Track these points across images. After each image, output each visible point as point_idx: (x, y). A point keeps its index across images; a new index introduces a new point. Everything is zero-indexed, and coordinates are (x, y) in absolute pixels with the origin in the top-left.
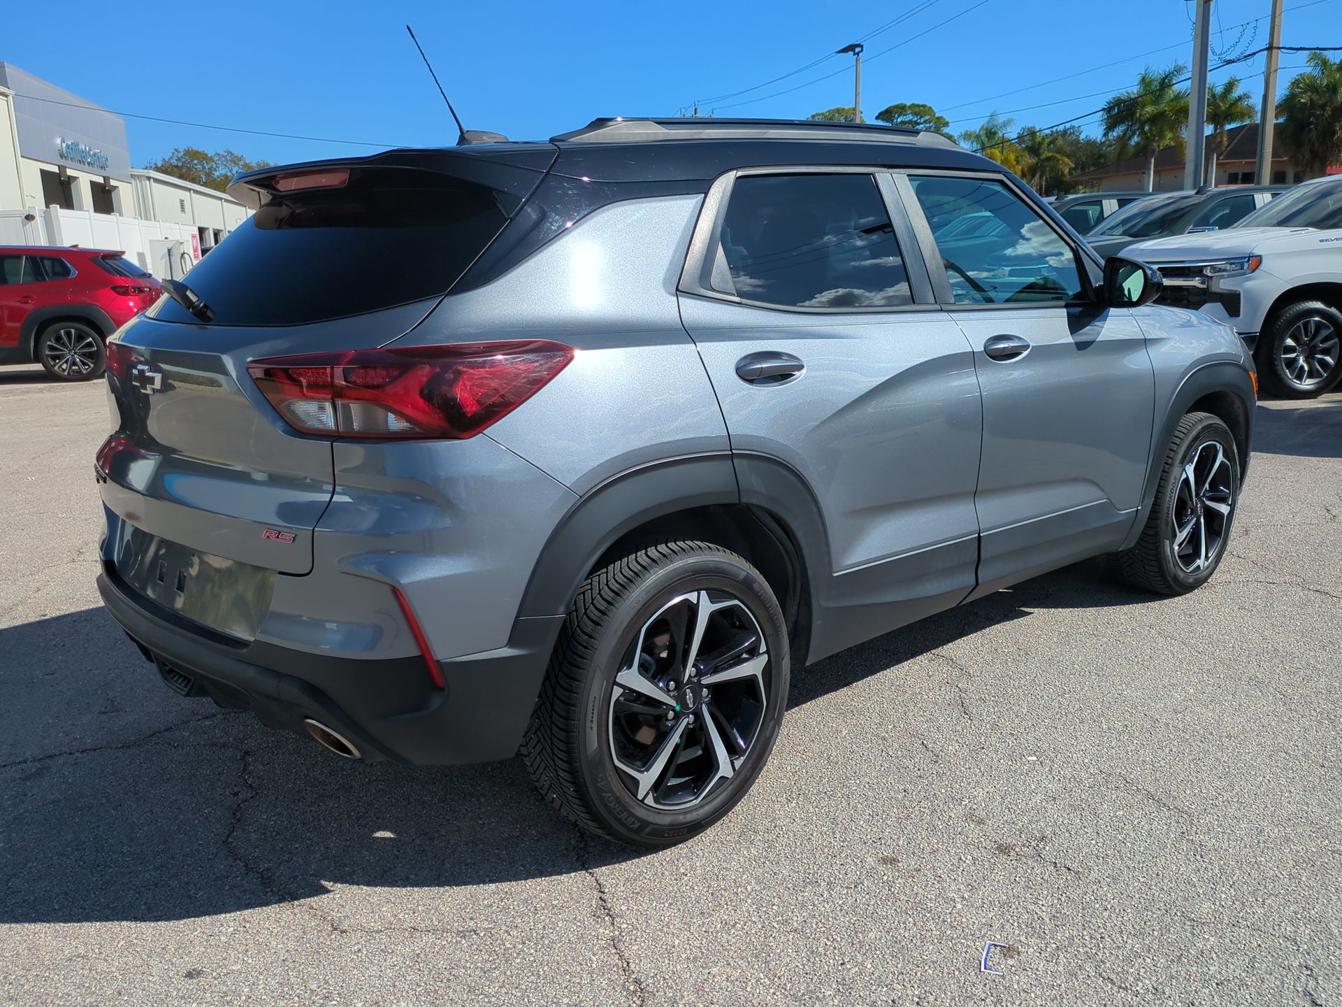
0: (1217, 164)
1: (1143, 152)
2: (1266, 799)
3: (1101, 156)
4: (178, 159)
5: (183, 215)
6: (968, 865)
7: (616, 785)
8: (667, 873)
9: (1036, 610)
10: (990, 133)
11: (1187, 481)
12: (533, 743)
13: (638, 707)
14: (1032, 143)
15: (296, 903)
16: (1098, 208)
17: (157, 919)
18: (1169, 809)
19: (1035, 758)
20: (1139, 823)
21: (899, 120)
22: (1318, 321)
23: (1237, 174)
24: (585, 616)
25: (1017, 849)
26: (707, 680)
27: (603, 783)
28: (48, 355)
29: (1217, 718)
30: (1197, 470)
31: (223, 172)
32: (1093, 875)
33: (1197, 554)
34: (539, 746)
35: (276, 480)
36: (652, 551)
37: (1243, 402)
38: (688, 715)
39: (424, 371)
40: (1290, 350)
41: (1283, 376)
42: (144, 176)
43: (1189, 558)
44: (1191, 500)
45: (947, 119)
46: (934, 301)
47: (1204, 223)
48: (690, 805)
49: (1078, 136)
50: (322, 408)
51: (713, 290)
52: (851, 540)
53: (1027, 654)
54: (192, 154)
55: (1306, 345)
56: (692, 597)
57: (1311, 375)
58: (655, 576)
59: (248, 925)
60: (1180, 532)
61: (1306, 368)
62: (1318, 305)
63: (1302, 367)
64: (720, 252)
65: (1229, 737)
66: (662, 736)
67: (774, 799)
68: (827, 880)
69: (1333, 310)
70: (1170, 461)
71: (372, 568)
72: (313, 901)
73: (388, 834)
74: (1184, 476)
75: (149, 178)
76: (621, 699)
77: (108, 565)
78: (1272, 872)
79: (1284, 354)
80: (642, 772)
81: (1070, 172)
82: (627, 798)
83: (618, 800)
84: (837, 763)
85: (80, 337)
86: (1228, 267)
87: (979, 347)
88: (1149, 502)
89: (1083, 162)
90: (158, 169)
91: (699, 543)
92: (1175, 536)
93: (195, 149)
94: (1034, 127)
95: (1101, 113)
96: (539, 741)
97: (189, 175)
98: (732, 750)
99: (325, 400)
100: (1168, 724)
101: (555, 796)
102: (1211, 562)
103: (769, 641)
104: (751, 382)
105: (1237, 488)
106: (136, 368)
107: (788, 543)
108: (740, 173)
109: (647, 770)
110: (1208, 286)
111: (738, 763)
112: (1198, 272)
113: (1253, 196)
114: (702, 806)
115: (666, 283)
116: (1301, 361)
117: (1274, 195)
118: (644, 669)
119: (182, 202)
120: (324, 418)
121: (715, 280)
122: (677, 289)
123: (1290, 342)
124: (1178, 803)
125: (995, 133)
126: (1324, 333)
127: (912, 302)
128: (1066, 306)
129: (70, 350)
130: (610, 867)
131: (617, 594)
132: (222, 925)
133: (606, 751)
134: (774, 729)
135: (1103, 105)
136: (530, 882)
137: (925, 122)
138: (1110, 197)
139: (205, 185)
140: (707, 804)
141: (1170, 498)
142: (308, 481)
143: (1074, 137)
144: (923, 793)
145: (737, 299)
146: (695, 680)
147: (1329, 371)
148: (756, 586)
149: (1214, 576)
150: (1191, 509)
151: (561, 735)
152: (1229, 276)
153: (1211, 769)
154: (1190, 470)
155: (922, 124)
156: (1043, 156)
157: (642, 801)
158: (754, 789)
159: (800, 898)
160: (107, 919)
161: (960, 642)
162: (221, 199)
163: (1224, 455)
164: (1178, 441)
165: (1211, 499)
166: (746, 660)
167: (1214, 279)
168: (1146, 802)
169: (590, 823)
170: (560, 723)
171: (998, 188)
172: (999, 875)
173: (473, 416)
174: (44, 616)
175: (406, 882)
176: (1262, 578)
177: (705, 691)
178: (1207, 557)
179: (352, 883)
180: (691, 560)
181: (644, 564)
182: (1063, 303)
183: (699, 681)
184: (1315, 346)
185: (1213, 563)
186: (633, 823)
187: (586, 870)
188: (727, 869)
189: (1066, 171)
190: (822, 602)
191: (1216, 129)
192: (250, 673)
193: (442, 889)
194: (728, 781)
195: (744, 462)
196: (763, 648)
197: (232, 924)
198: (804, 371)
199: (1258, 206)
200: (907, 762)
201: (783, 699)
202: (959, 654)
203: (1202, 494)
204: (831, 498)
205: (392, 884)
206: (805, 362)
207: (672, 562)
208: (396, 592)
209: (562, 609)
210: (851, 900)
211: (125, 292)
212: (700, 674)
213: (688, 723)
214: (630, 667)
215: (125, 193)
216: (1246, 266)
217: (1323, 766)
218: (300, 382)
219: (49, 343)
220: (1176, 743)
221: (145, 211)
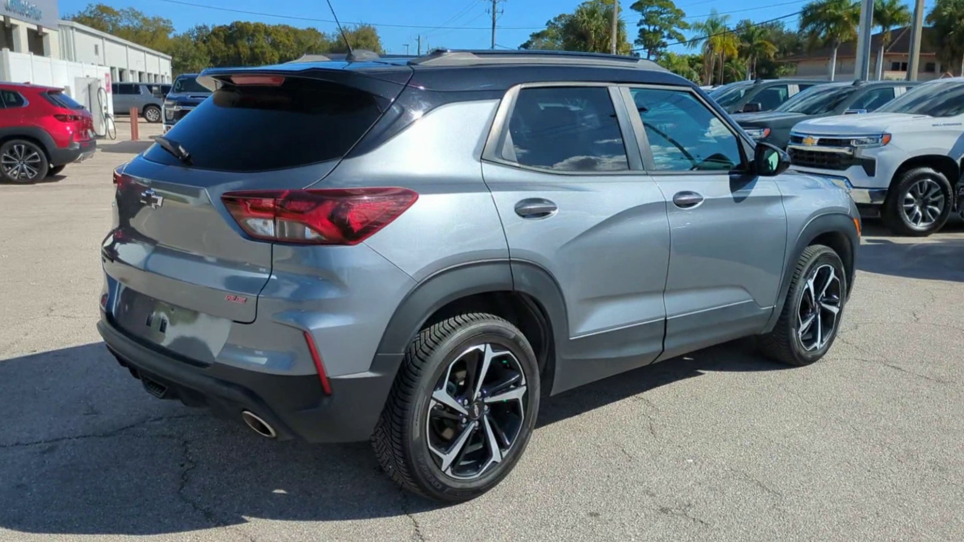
0: (884, 56)
1: (829, 43)
2: (830, 489)
3: (798, 45)
4: (91, 12)
5: (97, 57)
6: (642, 518)
7: (429, 462)
8: (457, 517)
9: (707, 372)
10: (714, 25)
11: (808, 290)
12: (379, 433)
13: (445, 414)
14: (746, 33)
15: (227, 527)
16: (785, 89)
17: (141, 533)
18: (769, 492)
19: (692, 461)
20: (749, 499)
21: (648, 10)
22: (930, 182)
23: (898, 64)
24: (416, 357)
25: (673, 511)
26: (489, 400)
27: (422, 459)
28: (3, 164)
29: (810, 441)
30: (816, 284)
31: (126, 23)
32: (716, 526)
33: (814, 339)
34: (383, 435)
35: (222, 263)
36: (458, 319)
37: (850, 240)
38: (474, 421)
39: (329, 205)
40: (909, 201)
41: (904, 219)
42: (68, 26)
43: (809, 342)
44: (812, 303)
45: (684, 11)
46: (642, 168)
47: (858, 106)
48: (474, 478)
49: (782, 29)
50: (265, 224)
51: (504, 159)
52: (582, 318)
53: (697, 399)
54: (103, 9)
55: (922, 198)
56: (481, 347)
57: (924, 220)
58: (460, 333)
59: (199, 538)
60: (803, 323)
61: (921, 214)
62: (930, 171)
63: (918, 214)
64: (509, 134)
65: (815, 453)
66: (458, 433)
67: (526, 478)
68: (555, 524)
69: (941, 175)
70: (797, 276)
71: (292, 320)
72: (238, 526)
73: (282, 491)
74: (806, 287)
75: (72, 28)
76: (435, 408)
77: (109, 316)
78: (823, 527)
79: (905, 204)
80: (445, 454)
81: (775, 56)
82: (434, 468)
83: (430, 470)
84: (567, 460)
85: (29, 151)
86: (868, 141)
87: (670, 199)
88: (782, 302)
89: (785, 49)
90: (75, 19)
91: (487, 315)
92: (799, 326)
93: (105, 4)
94: (749, 20)
95: (797, 16)
96: (383, 432)
97: (99, 25)
98: (502, 445)
99: (270, 218)
100: (778, 444)
101: (390, 467)
102: (825, 345)
103: (527, 377)
104: (524, 216)
105: (843, 297)
106: (144, 192)
107: (542, 317)
108: (523, 86)
109: (449, 453)
110: (853, 153)
111: (505, 454)
112: (846, 143)
113: (893, 89)
114: (481, 479)
115: (475, 153)
116: (917, 210)
117: (908, 89)
118: (449, 390)
119: (96, 47)
120: (266, 229)
121: (504, 152)
122: (481, 158)
123: (909, 196)
124: (776, 490)
125: (718, 25)
126: (934, 191)
127: (628, 168)
128: (730, 173)
129: (20, 161)
130: (423, 513)
131: (436, 343)
132: (182, 538)
133: (424, 440)
134: (527, 435)
135: (800, 9)
136: (372, 520)
137: (668, 12)
138: (793, 83)
139: (111, 33)
140: (484, 478)
141: (797, 300)
142: (248, 264)
143: (779, 30)
144: (619, 478)
145: (517, 165)
146: (480, 400)
147: (936, 218)
148: (521, 344)
149: (827, 354)
150: (812, 309)
151: (398, 428)
152: (869, 147)
153: (800, 471)
154: (811, 283)
155: (665, 14)
156: (755, 43)
157: (444, 472)
158: (514, 472)
159: (538, 533)
160: (110, 533)
161: (654, 390)
162: (126, 45)
163: (836, 273)
164: (803, 263)
165: (825, 303)
166: (513, 389)
167: (858, 148)
168: (756, 487)
169: (412, 484)
170: (397, 420)
171: (688, 96)
172: (660, 524)
173: (358, 232)
174: (35, 351)
175: (295, 518)
176: (860, 357)
177: (486, 407)
178: (822, 341)
179: (262, 517)
180: (482, 325)
181: (453, 326)
182: (727, 172)
183: (483, 400)
184: (928, 200)
185: (826, 346)
186: (438, 485)
187: (408, 514)
188: (494, 516)
189: (772, 55)
190: (561, 356)
191: (884, 29)
192: (209, 382)
193: (318, 522)
194: (498, 465)
195: (518, 266)
196: (523, 382)
197: (189, 537)
198: (557, 211)
199: (896, 96)
200: (612, 460)
201: (534, 417)
202: (653, 398)
203: (819, 299)
204: (571, 292)
205: (287, 518)
206: (557, 206)
207: (470, 325)
208: (306, 335)
209: (403, 350)
210: (568, 535)
211: (64, 119)
212: (483, 396)
213: (475, 427)
214: (441, 388)
215: (53, 38)
216: (880, 140)
217: (869, 471)
218: (247, 204)
219: (5, 155)
220: (781, 455)
221: (68, 54)
